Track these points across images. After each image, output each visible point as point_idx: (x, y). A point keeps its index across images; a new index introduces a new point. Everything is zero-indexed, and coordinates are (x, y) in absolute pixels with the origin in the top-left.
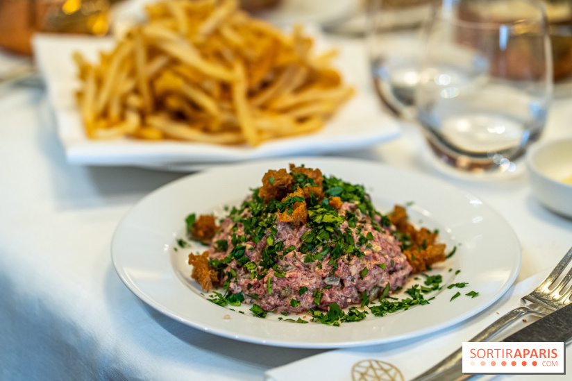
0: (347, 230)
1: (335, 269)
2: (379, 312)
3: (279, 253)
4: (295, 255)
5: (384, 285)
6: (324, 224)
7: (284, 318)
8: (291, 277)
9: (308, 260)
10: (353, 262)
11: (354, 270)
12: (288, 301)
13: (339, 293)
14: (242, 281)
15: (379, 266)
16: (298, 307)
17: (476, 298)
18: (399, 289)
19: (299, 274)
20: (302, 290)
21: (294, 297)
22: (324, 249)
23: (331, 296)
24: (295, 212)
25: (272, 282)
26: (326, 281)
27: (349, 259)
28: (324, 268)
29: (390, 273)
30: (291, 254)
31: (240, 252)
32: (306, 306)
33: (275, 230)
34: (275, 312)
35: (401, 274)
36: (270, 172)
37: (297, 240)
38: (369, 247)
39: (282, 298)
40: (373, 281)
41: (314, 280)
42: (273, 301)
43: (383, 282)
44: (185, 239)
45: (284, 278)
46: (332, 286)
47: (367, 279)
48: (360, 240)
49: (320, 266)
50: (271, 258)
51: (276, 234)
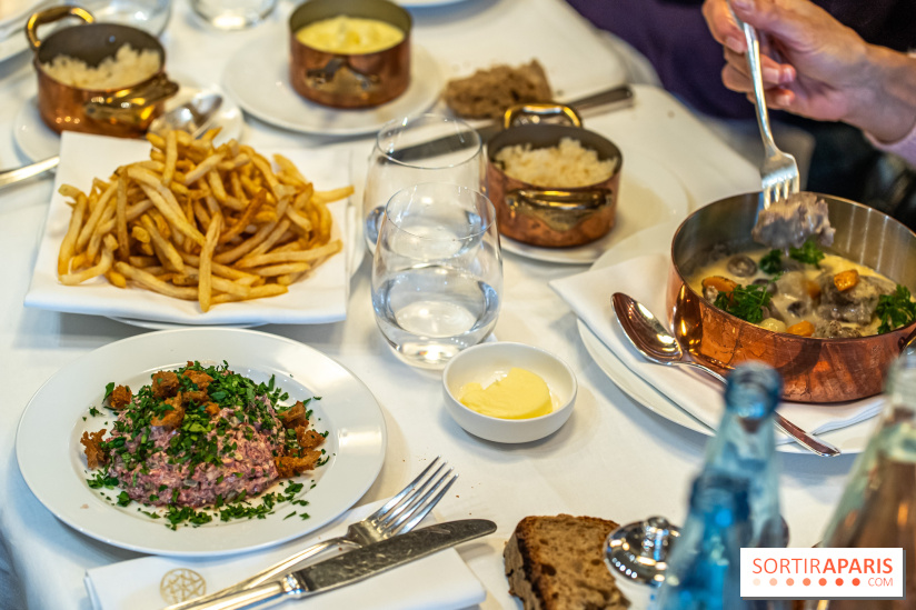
0: (214, 438)
1: (191, 475)
2: (225, 517)
3: (150, 451)
4: (160, 456)
5: (240, 491)
6: (191, 433)
7: (144, 508)
8: (153, 475)
9: (171, 462)
10: (210, 469)
11: (211, 476)
12: (149, 494)
13: (196, 494)
14: (118, 468)
15: (236, 474)
16: (157, 501)
17: (307, 521)
18: (256, 495)
19: (162, 473)
20: (163, 488)
21: (155, 493)
22: (186, 455)
23: (187, 496)
24: (165, 419)
25: (137, 477)
26: (185, 482)
27: (207, 467)
28: (183, 472)
29: (251, 479)
30: (158, 454)
31: (121, 442)
32: (165, 501)
33: (149, 430)
34: (139, 501)
35: (261, 481)
36: (161, 373)
37: (166, 442)
38: (231, 456)
39: (146, 491)
40: (229, 487)
41: (174, 480)
42: (138, 491)
43: (240, 488)
44: (99, 408)
45: (147, 475)
46: (189, 487)
47: (223, 485)
48: (225, 448)
49: (180, 469)
50: (143, 455)
51: (150, 433)
